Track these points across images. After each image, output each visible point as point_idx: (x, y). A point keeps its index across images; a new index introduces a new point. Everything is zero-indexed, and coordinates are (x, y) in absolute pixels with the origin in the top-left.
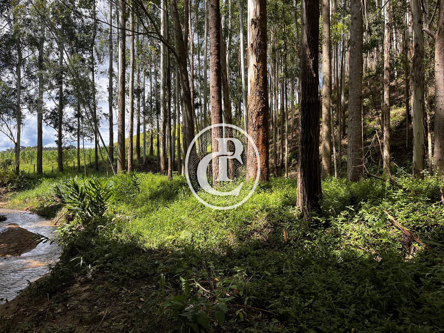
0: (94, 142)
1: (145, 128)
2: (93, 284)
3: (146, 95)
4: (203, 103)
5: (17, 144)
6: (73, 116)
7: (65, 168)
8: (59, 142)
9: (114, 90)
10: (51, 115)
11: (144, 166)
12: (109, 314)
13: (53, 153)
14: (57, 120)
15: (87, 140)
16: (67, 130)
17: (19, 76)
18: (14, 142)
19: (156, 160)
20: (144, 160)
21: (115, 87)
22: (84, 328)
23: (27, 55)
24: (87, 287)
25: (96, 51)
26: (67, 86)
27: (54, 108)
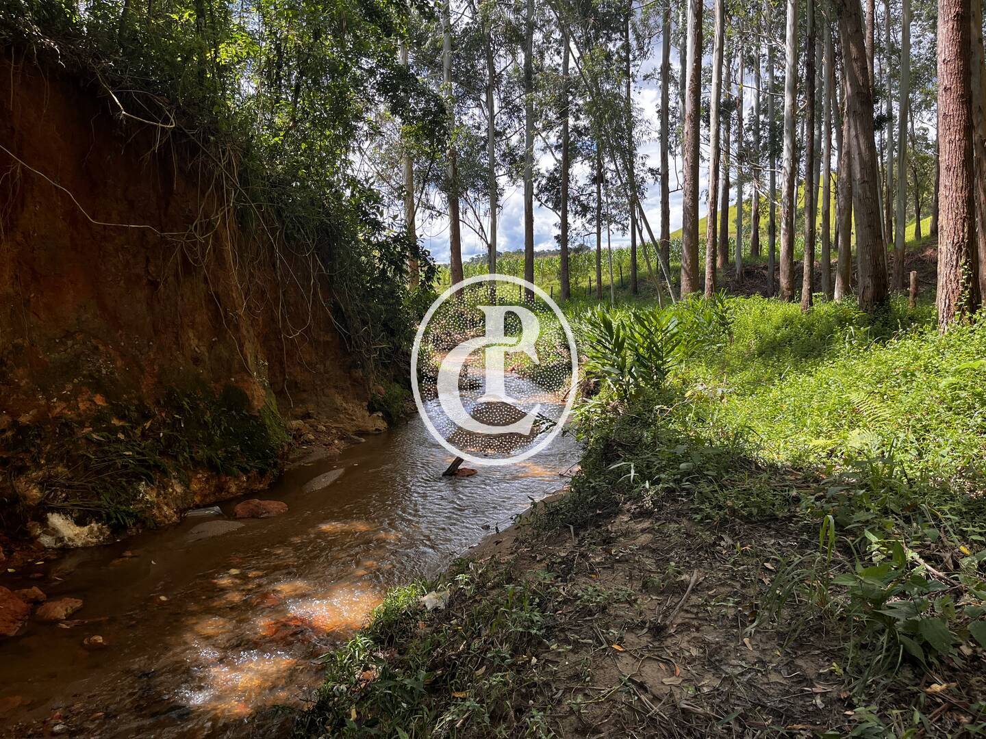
0: (629, 236)
1: (740, 193)
2: (658, 520)
3: (745, 114)
4: (896, 112)
5: (492, 247)
6: (587, 181)
7: (573, 290)
8: (563, 239)
9: (673, 113)
10: (547, 184)
11: (737, 282)
12: (700, 583)
13: (550, 263)
14: (558, 192)
15: (615, 231)
16: (577, 212)
17: (492, 111)
18: (487, 242)
19: (766, 268)
20: (738, 267)
21: (674, 105)
22: (652, 599)
23: (503, 66)
24: (646, 524)
25: (635, 31)
26: (577, 118)
27: (552, 168)
